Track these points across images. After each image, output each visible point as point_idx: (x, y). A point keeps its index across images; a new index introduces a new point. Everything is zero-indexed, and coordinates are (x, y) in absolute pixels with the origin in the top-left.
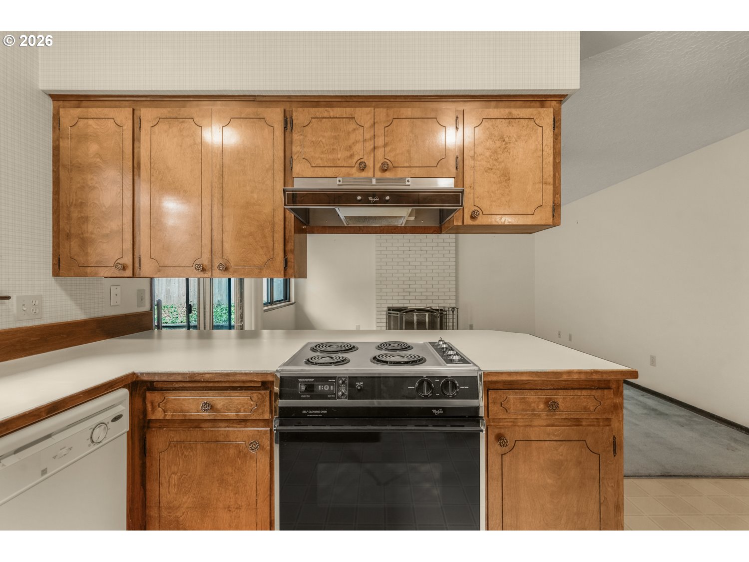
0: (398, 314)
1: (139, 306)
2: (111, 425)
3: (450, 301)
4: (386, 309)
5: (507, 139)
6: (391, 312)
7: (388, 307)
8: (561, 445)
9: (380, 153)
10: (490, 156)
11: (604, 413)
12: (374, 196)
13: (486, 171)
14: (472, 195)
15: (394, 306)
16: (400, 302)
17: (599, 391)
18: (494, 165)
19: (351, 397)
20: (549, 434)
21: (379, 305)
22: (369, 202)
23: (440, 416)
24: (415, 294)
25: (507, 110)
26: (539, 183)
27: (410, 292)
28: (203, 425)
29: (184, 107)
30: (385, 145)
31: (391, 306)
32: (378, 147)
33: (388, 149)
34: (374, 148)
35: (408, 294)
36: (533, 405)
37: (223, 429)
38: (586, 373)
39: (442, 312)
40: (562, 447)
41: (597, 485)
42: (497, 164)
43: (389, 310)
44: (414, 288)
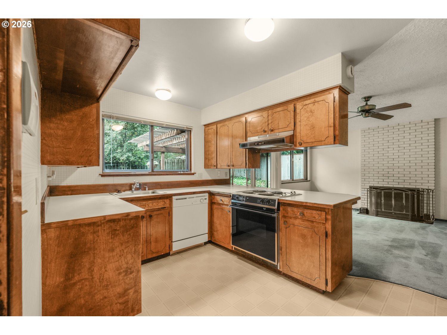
0: (374, 191)
1: (226, 177)
2: (204, 200)
3: (429, 185)
4: (368, 187)
5: (313, 111)
6: (372, 189)
7: (370, 186)
8: (305, 229)
9: (270, 126)
10: (307, 119)
11: (322, 221)
12: (260, 143)
13: (305, 126)
14: (300, 136)
15: (375, 185)
16: (380, 183)
17: (320, 212)
18: (308, 123)
19: (246, 201)
20: (301, 224)
21: (364, 185)
22: (259, 145)
23: (265, 210)
24: (393, 178)
25: (313, 100)
26: (327, 127)
27: (388, 177)
28: (221, 205)
29: (225, 122)
30: (271, 123)
31: (372, 185)
32: (270, 124)
33: (272, 124)
34: (268, 124)
36: (296, 213)
37: (224, 206)
38: (312, 203)
39: (418, 192)
40: (305, 230)
41: (319, 247)
42: (309, 122)
43: (370, 188)
44: (392, 174)
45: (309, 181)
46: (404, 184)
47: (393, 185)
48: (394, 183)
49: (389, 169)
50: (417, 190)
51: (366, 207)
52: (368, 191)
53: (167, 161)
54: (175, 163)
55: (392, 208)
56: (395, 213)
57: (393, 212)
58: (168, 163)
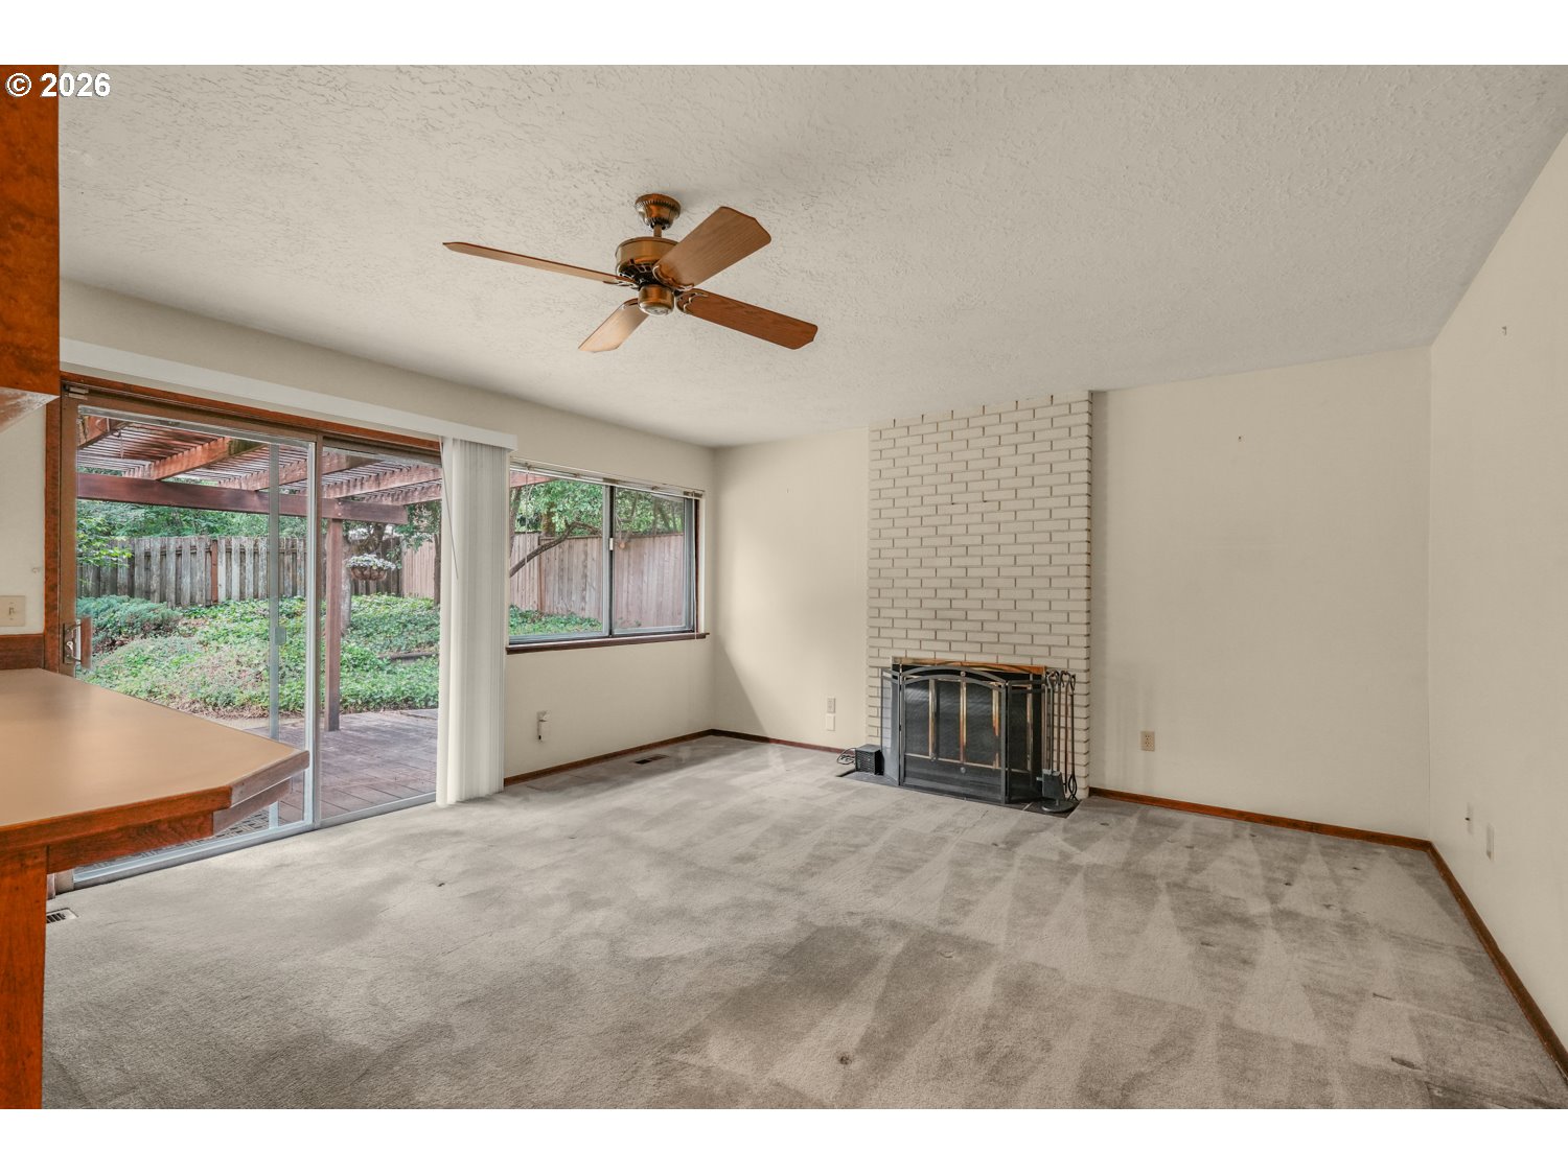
3: (1070, 653)
4: (889, 663)
6: (901, 672)
7: (895, 658)
15: (910, 655)
16: (925, 645)
21: (875, 652)
24: (965, 626)
27: (951, 621)
31: (901, 654)
35: (947, 625)
39: (1037, 682)
43: (894, 667)
44: (962, 609)
45: (703, 636)
46: (998, 648)
47: (965, 653)
48: (967, 644)
49: (954, 588)
50: (1034, 675)
51: (877, 742)
52: (887, 678)
53: (249, 546)
54: (294, 554)
55: (959, 747)
56: (967, 767)
57: (961, 765)
58: (256, 553)
